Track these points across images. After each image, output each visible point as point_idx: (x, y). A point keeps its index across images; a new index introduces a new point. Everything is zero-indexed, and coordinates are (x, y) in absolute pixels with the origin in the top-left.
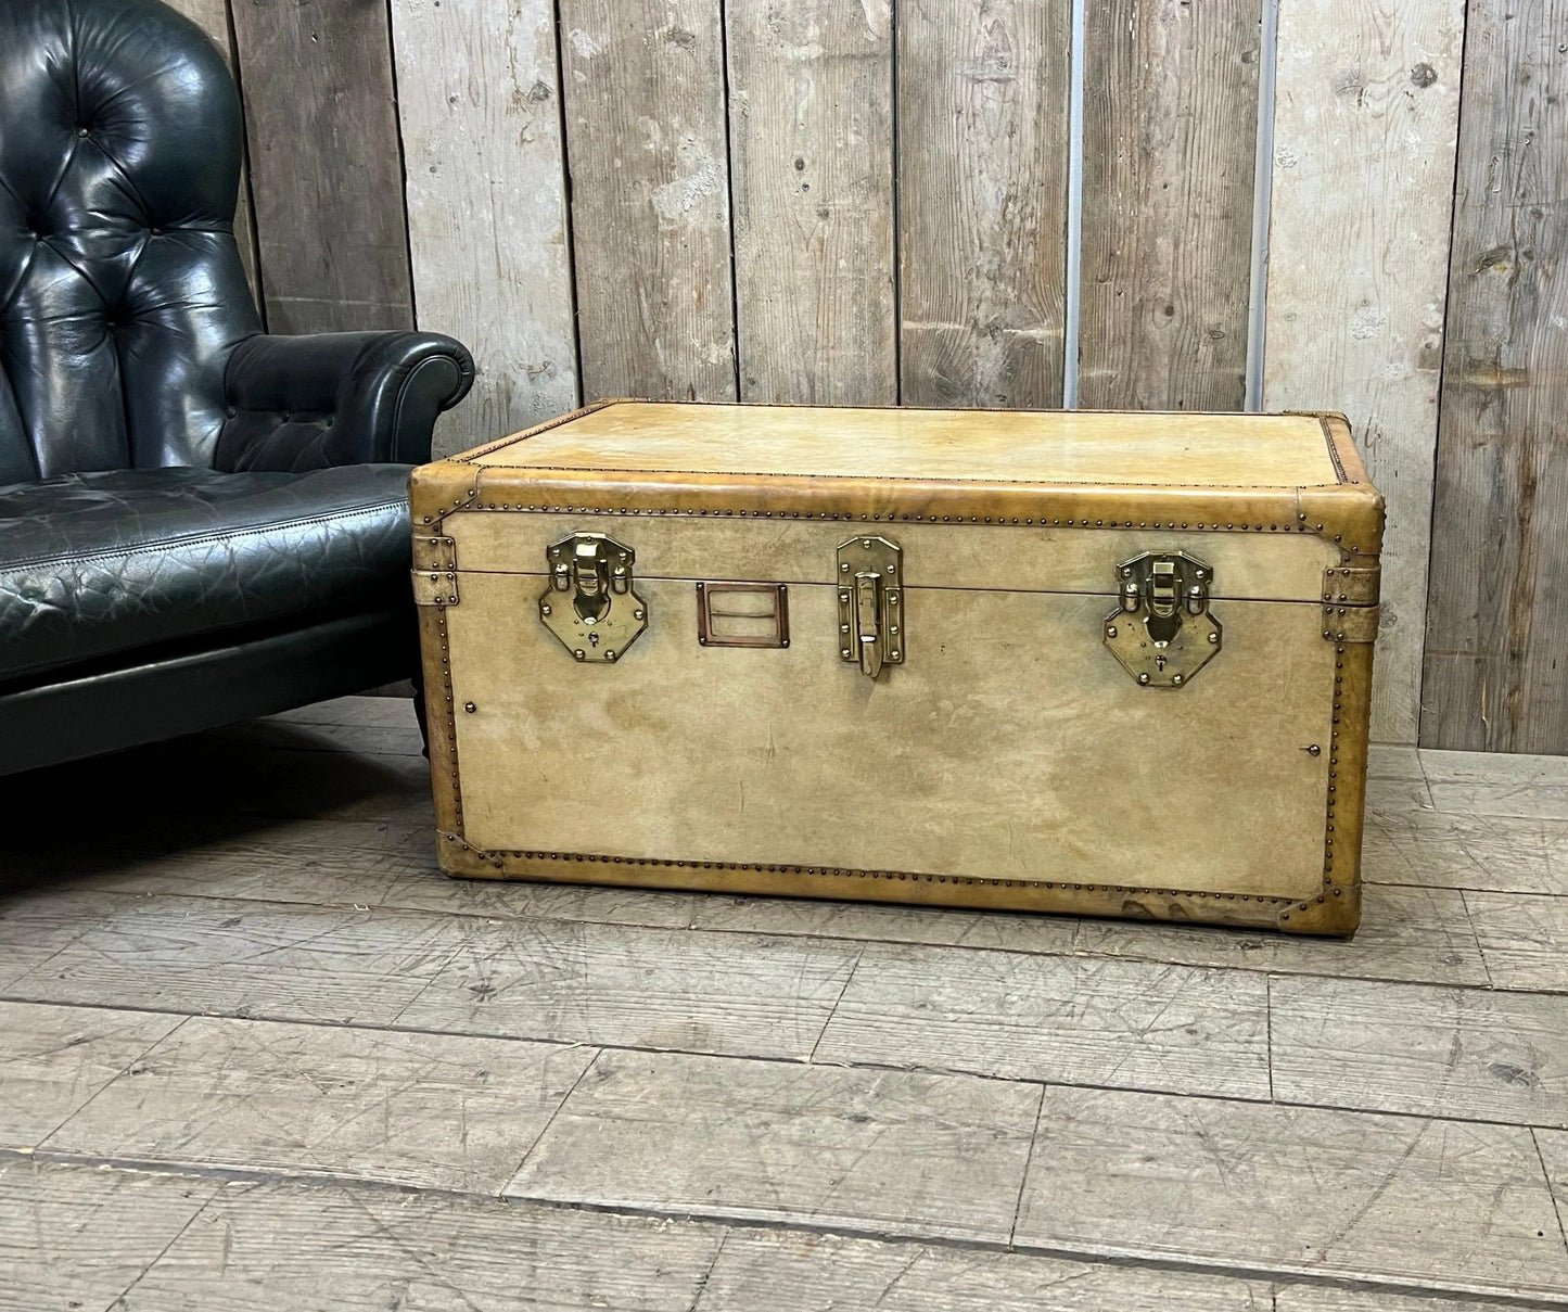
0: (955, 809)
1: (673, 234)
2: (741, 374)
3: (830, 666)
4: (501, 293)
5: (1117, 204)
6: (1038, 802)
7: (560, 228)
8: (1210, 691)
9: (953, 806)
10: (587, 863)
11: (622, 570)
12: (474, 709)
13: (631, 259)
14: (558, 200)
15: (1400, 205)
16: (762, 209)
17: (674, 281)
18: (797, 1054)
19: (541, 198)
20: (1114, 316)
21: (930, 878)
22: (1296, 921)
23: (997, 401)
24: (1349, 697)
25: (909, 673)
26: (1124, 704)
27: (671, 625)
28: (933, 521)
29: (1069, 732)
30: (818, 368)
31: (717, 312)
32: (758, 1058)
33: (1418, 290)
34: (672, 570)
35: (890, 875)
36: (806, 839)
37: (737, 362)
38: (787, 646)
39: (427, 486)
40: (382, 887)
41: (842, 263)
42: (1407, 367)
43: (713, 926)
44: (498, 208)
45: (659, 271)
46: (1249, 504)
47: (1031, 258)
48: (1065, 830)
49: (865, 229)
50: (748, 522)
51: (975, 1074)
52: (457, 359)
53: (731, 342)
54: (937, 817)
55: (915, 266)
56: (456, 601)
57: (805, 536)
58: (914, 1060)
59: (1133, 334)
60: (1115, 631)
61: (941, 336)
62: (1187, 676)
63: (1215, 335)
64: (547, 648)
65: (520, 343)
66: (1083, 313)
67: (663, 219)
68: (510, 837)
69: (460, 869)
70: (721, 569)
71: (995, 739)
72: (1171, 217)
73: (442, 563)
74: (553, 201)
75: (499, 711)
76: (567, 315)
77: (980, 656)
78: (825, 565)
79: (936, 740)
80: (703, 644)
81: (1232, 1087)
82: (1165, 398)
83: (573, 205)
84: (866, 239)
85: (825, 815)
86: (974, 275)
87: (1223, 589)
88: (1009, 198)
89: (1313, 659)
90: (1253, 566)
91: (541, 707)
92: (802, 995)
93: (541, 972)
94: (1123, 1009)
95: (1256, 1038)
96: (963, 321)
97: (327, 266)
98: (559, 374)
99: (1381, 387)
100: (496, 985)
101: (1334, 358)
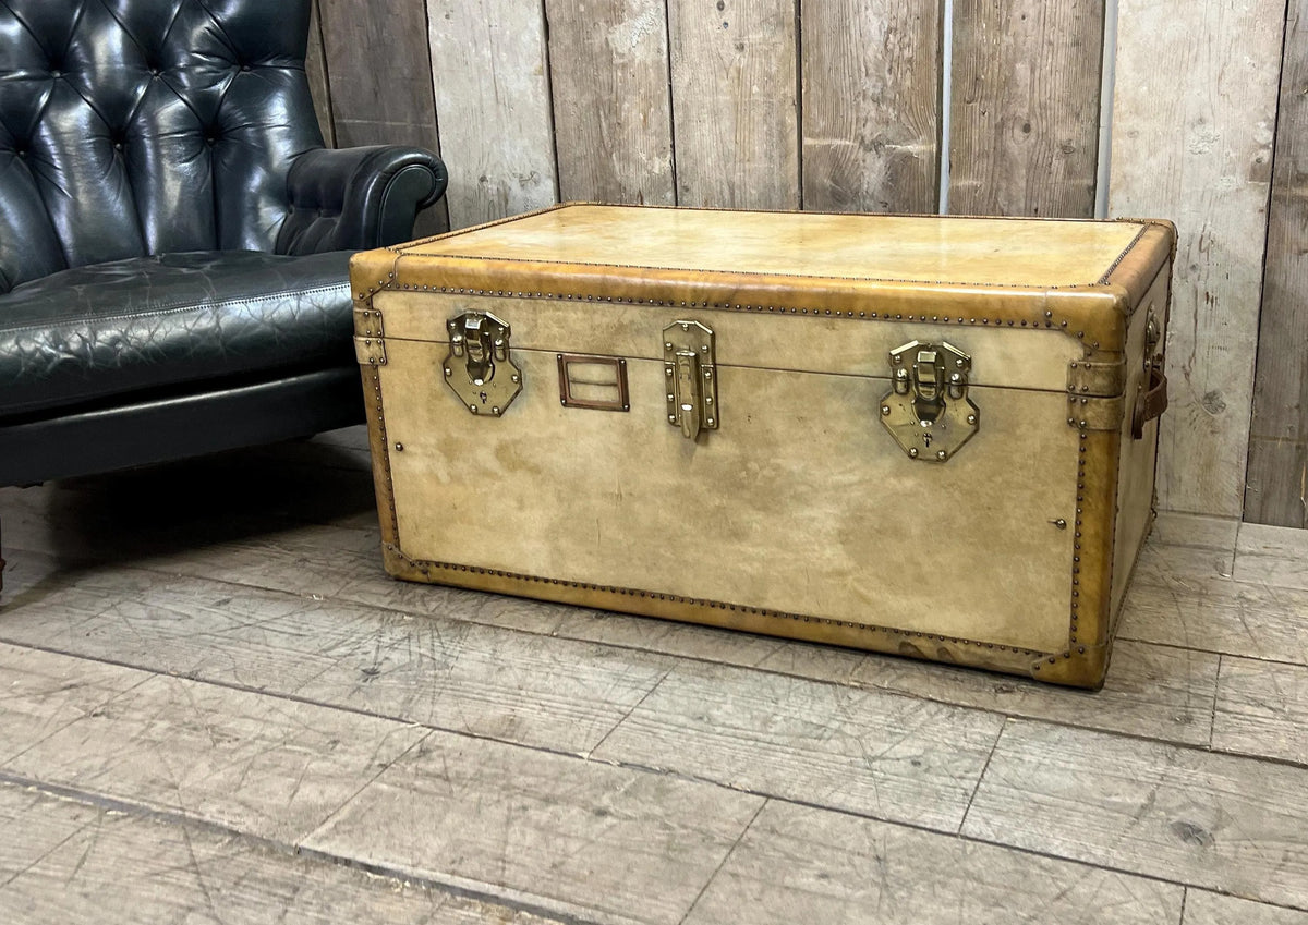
0: (762, 553)
1: (624, 66)
2: (678, 183)
3: (662, 429)
4: (499, 116)
5: (982, 34)
6: (828, 553)
7: (539, 63)
8: (970, 466)
9: (762, 551)
10: (487, 575)
11: (501, 342)
12: (402, 448)
13: (593, 88)
14: (538, 39)
15: (1234, 32)
16: (692, 45)
17: (626, 105)
18: (580, 751)
19: (525, 38)
20: (980, 132)
21: (744, 609)
22: (1046, 671)
23: (880, 206)
24: (1091, 478)
25: (722, 437)
26: (898, 473)
27: (540, 389)
28: (739, 310)
29: (853, 495)
30: (737, 178)
31: (659, 130)
32: (548, 750)
33: (1251, 109)
34: (540, 343)
35: (713, 604)
36: (648, 569)
37: (674, 173)
38: (628, 410)
39: (360, 270)
40: (342, 583)
41: (755, 89)
42: (1238, 180)
43: (570, 635)
44: (495, 47)
45: (614, 97)
46: (1003, 301)
47: (908, 83)
48: (851, 578)
49: (773, 60)
50: (595, 306)
51: (715, 782)
52: (432, 168)
53: (669, 155)
54: (749, 559)
55: (813, 90)
56: (385, 363)
57: (638, 318)
58: (672, 765)
59: (995, 148)
60: (889, 410)
61: (835, 151)
62: (950, 452)
63: (1066, 150)
64: (450, 402)
65: (513, 157)
66: (953, 130)
67: (617, 53)
68: (431, 550)
69: (398, 573)
70: (575, 344)
71: (792, 497)
72: (1028, 44)
73: (373, 331)
74: (534, 40)
75: (419, 451)
76: (546, 134)
77: (779, 427)
78: (654, 344)
79: (747, 495)
80: (565, 405)
81: (928, 818)
82: (1022, 205)
83: (550, 43)
84: (774, 69)
85: (662, 551)
86: (861, 98)
87: (980, 378)
88: (890, 30)
89: (1058, 443)
90: (1005, 357)
91: (449, 449)
92: (609, 699)
93: (421, 661)
94: (867, 736)
95: (970, 775)
96: (852, 137)
97: (376, 94)
98: (543, 180)
99: (1214, 197)
100: (383, 669)
101: (1172, 171)
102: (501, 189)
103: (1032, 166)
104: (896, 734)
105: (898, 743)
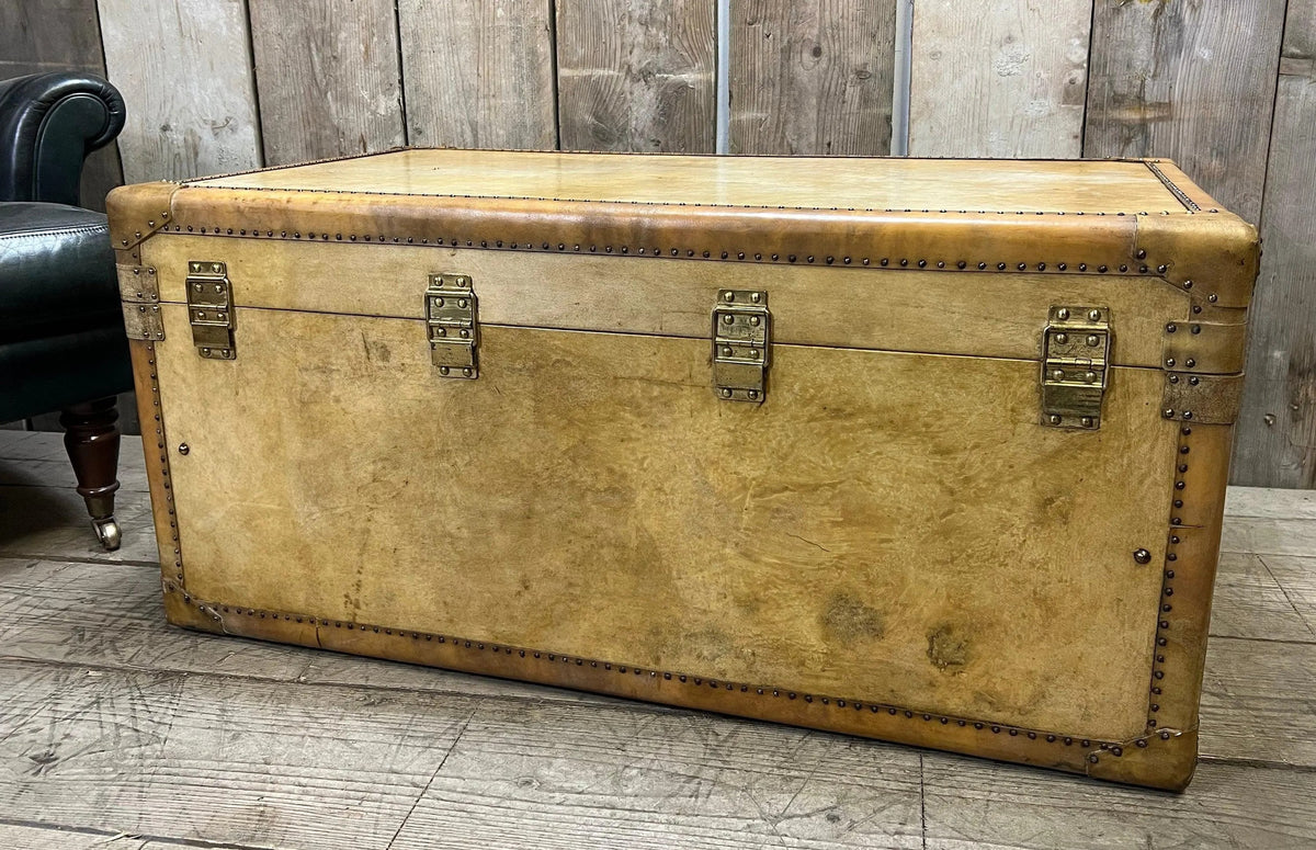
2: (409, 124)
4: (184, 52)
13: (302, 15)
17: (343, 35)
20: (763, 59)
23: (651, 146)
30: (480, 117)
31: (384, 64)
33: (1063, 25)
37: (404, 113)
41: (500, 12)
42: (1051, 103)
43: (323, 678)
45: (327, 25)
52: (103, 98)
53: (397, 93)
55: (569, 13)
59: (781, 76)
61: (597, 82)
63: (861, 74)
65: (203, 99)
66: (733, 55)
76: (244, 72)
82: (813, 139)
86: (627, 20)
92: (395, 767)
93: (118, 736)
94: (757, 786)
95: (909, 828)
96: (617, 67)
97: (25, 29)
98: (240, 128)
99: (1025, 123)
100: (61, 752)
101: (978, 97)
102: (190, 138)
103: (824, 95)
104: (792, 778)
105: (800, 790)
